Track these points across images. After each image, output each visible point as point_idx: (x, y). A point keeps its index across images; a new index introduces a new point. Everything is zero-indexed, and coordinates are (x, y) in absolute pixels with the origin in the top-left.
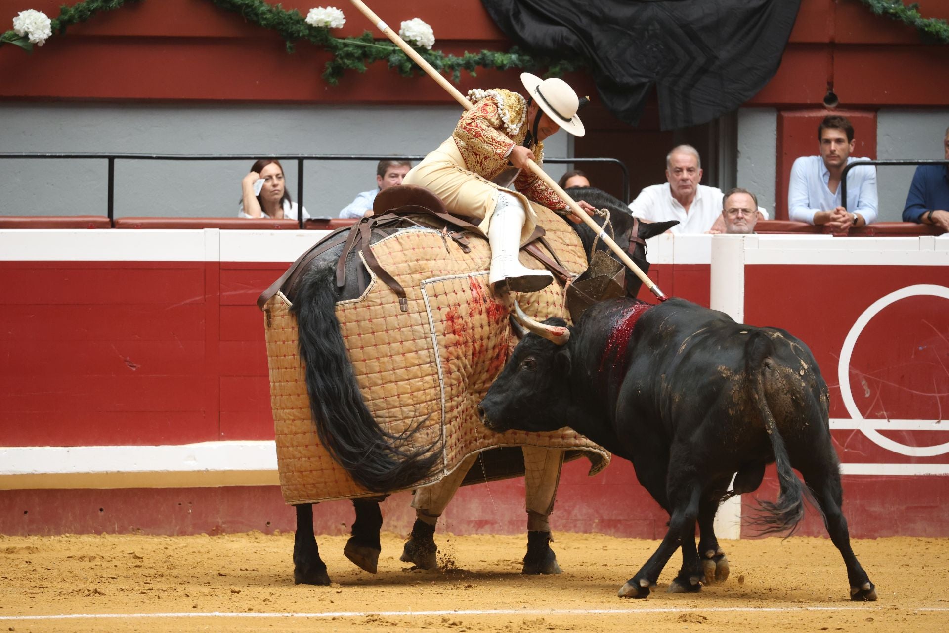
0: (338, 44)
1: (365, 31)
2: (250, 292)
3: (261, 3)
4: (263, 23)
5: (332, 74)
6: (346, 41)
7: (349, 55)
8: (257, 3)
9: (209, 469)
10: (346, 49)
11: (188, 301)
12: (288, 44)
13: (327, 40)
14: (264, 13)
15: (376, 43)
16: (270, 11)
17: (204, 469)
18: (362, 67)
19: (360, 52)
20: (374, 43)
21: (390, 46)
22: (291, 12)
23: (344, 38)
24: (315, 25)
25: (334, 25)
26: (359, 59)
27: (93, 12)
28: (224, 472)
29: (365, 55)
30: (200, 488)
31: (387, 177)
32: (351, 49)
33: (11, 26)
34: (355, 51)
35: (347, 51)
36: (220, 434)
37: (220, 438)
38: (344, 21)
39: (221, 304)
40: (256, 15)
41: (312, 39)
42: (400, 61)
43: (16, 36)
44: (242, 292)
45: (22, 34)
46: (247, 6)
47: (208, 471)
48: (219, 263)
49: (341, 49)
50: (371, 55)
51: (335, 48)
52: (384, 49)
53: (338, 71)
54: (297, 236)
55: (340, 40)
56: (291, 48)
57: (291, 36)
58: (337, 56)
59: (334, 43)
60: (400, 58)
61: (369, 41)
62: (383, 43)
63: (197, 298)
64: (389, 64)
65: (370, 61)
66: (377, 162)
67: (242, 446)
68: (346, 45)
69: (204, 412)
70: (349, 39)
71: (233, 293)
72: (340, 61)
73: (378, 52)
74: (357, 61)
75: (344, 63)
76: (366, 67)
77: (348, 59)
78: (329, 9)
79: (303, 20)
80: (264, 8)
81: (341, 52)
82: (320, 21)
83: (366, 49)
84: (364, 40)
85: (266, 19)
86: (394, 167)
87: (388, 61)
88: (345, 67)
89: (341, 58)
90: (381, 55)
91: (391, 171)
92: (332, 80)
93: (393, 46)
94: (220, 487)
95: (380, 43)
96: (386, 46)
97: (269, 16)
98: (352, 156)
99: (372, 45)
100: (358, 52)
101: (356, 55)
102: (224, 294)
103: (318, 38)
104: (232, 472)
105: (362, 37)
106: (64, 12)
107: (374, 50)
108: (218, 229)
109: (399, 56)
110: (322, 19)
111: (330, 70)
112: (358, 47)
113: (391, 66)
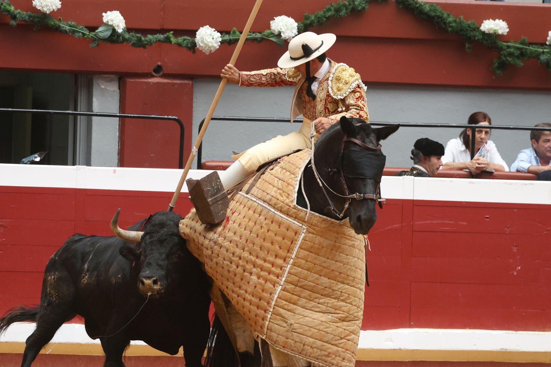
0: (503, 46)
1: (523, 37)
2: (435, 222)
3: (448, 15)
4: (450, 29)
5: (498, 68)
6: (508, 44)
7: (511, 55)
8: (445, 15)
9: (402, 348)
10: (508, 50)
11: (389, 228)
12: (467, 45)
13: (495, 43)
14: (450, 23)
15: (530, 46)
16: (455, 21)
17: (398, 348)
18: (520, 63)
19: (519, 52)
20: (529, 46)
21: (540, 48)
22: (469, 22)
23: (507, 42)
24: (487, 32)
25: (500, 32)
26: (518, 57)
27: (328, 18)
28: (413, 351)
29: (522, 54)
30: (394, 362)
31: (541, 142)
32: (512, 50)
33: (269, 27)
34: (515, 52)
35: (510, 51)
36: (410, 323)
37: (410, 326)
38: (508, 30)
39: (413, 230)
40: (445, 23)
41: (485, 42)
42: (547, 59)
43: (272, 34)
44: (428, 222)
45: (276, 33)
46: (438, 17)
47: (401, 349)
48: (413, 201)
49: (505, 50)
50: (527, 54)
51: (501, 49)
52: (536, 51)
53: (503, 65)
54: (469, 183)
55: (504, 44)
56: (469, 48)
57: (470, 40)
58: (502, 55)
59: (500, 45)
60: (547, 57)
61: (526, 45)
62: (536, 46)
63: (397, 226)
64: (539, 61)
65: (526, 59)
66: (530, 132)
67: (426, 332)
68: (509, 47)
69: (399, 307)
70: (511, 42)
71: (422, 222)
72: (504, 58)
73: (532, 52)
74: (516, 59)
75: (507, 60)
76: (522, 63)
77: (510, 57)
78: (497, 21)
79: (478, 28)
80: (451, 19)
81: (504, 52)
82: (490, 29)
83: (523, 51)
84: (522, 44)
85: (451, 27)
86: (547, 135)
87: (539, 59)
88: (507, 63)
89: (505, 56)
90: (534, 55)
91: (543, 138)
92: (498, 72)
93: (543, 49)
94: (409, 361)
95: (533, 46)
96: (538, 48)
97: (454, 24)
98: (511, 127)
99: (527, 47)
100: (518, 52)
101: (516, 54)
102: (416, 223)
103: (489, 42)
104: (418, 350)
105: (520, 41)
106: (307, 18)
107: (528, 51)
108: (413, 177)
109: (546, 55)
110: (493, 28)
111: (497, 65)
112: (518, 48)
113: (541, 63)
